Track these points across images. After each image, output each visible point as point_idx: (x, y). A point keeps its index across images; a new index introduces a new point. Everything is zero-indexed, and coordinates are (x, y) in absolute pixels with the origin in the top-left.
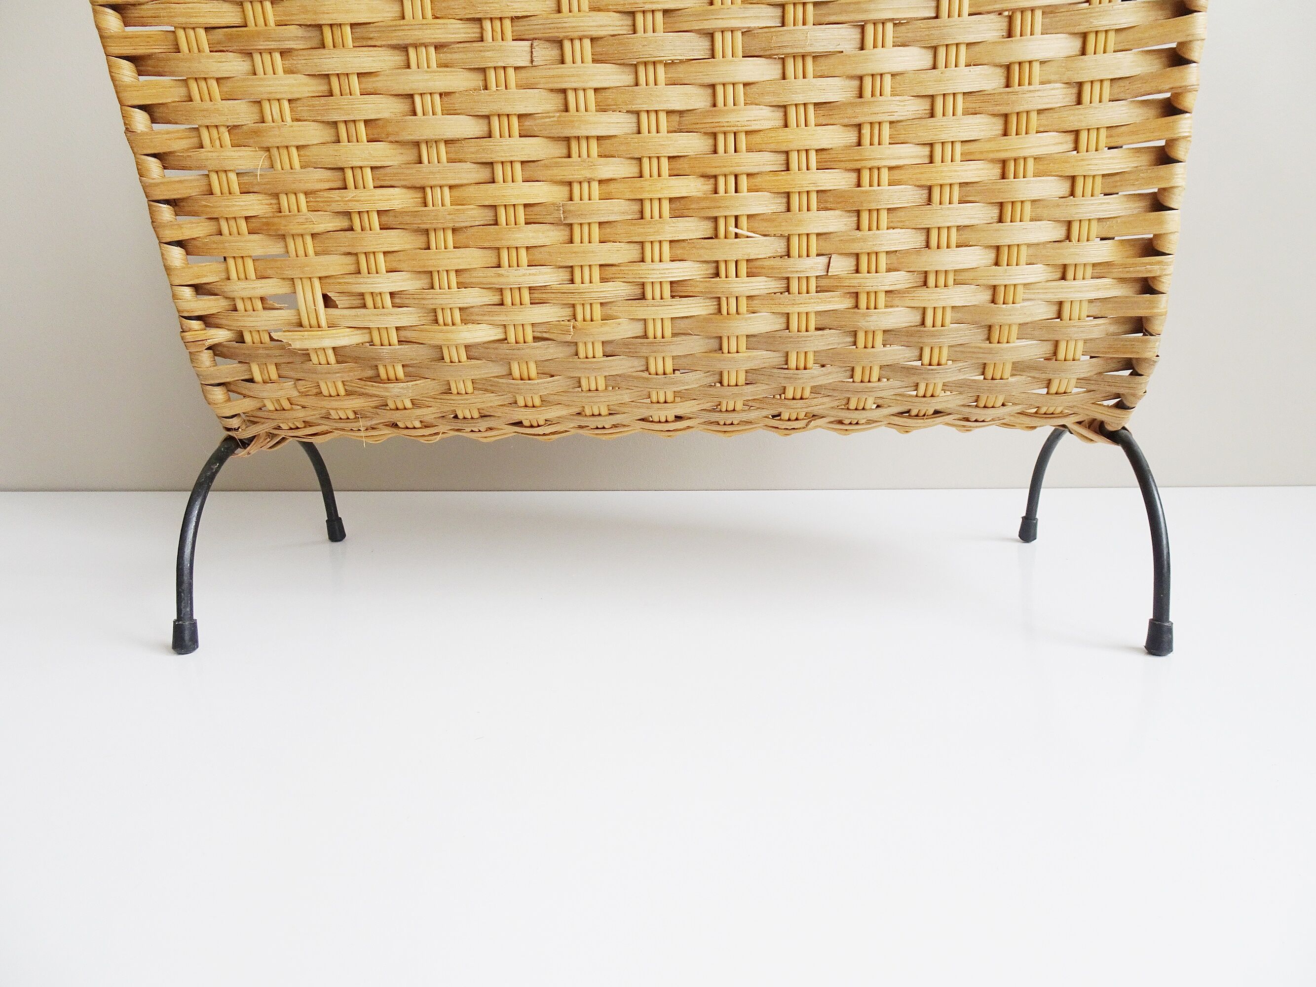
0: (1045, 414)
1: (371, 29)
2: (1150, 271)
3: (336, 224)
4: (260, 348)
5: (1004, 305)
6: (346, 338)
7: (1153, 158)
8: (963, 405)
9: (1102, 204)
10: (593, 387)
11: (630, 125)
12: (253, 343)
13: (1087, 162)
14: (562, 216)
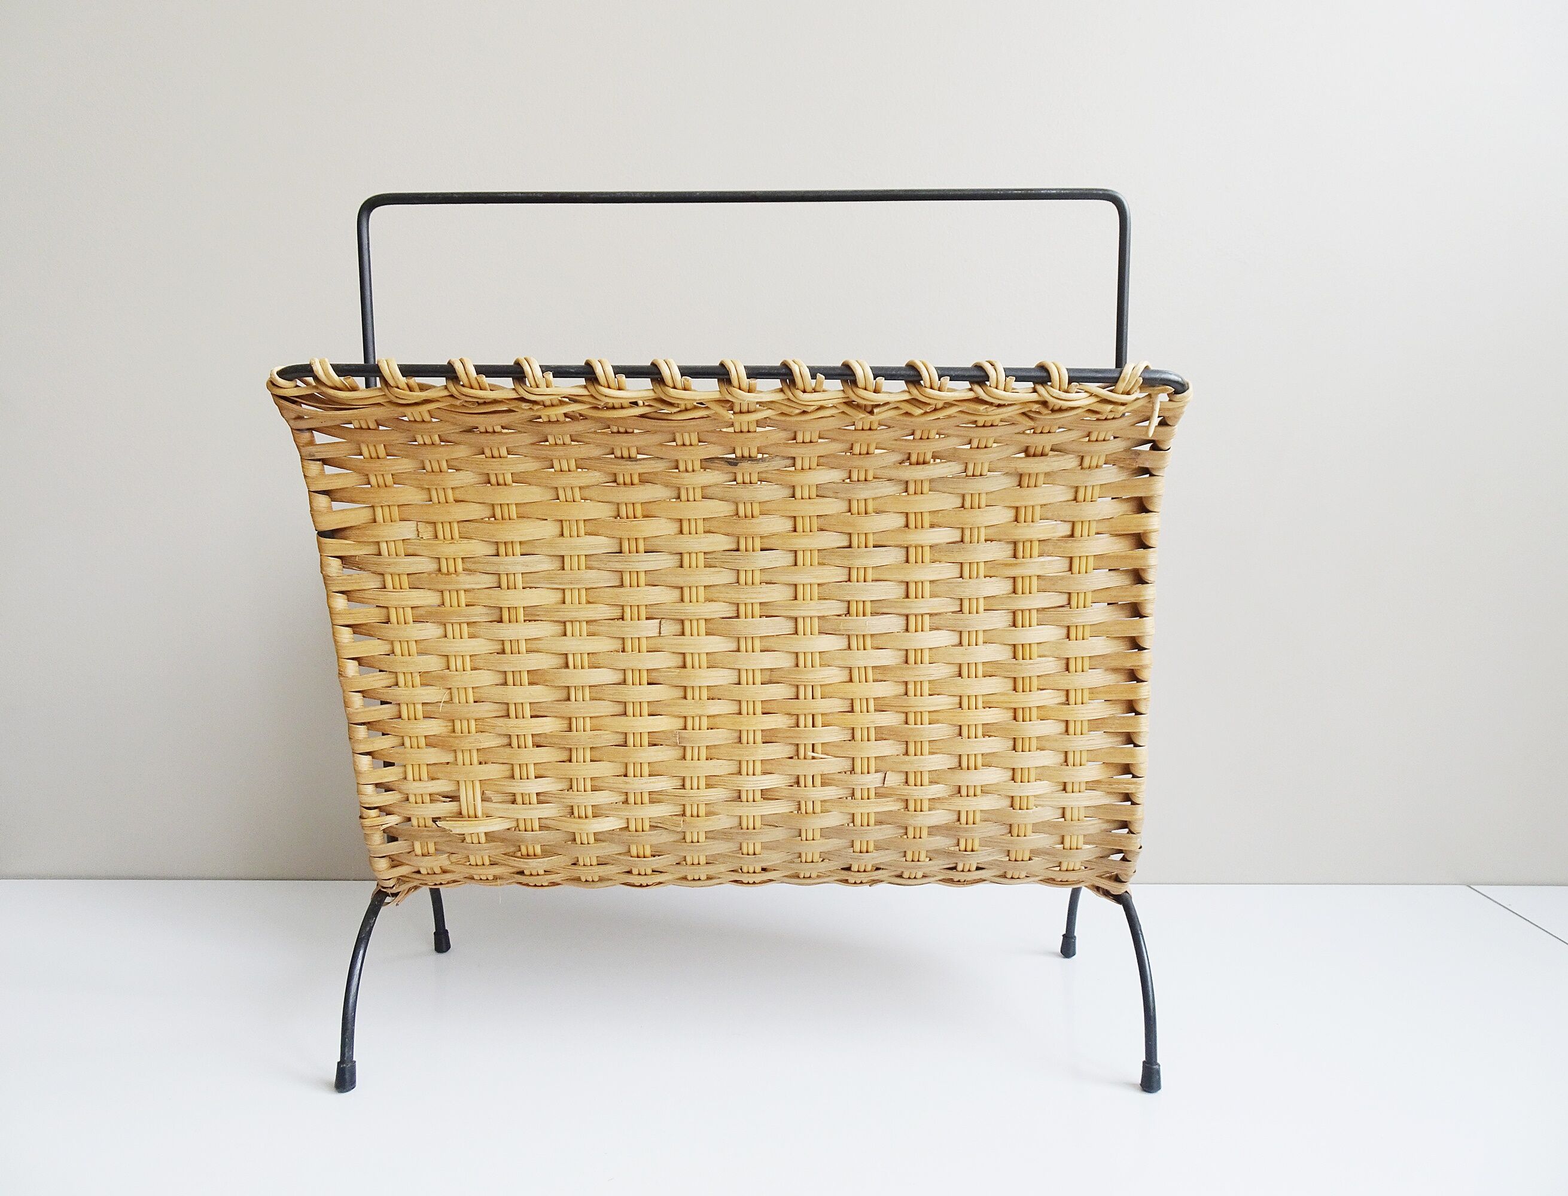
0: (1061, 881)
1: (539, 609)
2: (1128, 789)
3: (498, 742)
4: (424, 830)
5: (1020, 811)
6: (496, 826)
7: (1125, 707)
8: (994, 876)
9: (1089, 740)
10: (696, 862)
11: (733, 677)
12: (419, 827)
13: (1076, 712)
14: (678, 741)
